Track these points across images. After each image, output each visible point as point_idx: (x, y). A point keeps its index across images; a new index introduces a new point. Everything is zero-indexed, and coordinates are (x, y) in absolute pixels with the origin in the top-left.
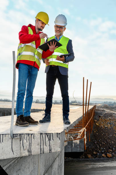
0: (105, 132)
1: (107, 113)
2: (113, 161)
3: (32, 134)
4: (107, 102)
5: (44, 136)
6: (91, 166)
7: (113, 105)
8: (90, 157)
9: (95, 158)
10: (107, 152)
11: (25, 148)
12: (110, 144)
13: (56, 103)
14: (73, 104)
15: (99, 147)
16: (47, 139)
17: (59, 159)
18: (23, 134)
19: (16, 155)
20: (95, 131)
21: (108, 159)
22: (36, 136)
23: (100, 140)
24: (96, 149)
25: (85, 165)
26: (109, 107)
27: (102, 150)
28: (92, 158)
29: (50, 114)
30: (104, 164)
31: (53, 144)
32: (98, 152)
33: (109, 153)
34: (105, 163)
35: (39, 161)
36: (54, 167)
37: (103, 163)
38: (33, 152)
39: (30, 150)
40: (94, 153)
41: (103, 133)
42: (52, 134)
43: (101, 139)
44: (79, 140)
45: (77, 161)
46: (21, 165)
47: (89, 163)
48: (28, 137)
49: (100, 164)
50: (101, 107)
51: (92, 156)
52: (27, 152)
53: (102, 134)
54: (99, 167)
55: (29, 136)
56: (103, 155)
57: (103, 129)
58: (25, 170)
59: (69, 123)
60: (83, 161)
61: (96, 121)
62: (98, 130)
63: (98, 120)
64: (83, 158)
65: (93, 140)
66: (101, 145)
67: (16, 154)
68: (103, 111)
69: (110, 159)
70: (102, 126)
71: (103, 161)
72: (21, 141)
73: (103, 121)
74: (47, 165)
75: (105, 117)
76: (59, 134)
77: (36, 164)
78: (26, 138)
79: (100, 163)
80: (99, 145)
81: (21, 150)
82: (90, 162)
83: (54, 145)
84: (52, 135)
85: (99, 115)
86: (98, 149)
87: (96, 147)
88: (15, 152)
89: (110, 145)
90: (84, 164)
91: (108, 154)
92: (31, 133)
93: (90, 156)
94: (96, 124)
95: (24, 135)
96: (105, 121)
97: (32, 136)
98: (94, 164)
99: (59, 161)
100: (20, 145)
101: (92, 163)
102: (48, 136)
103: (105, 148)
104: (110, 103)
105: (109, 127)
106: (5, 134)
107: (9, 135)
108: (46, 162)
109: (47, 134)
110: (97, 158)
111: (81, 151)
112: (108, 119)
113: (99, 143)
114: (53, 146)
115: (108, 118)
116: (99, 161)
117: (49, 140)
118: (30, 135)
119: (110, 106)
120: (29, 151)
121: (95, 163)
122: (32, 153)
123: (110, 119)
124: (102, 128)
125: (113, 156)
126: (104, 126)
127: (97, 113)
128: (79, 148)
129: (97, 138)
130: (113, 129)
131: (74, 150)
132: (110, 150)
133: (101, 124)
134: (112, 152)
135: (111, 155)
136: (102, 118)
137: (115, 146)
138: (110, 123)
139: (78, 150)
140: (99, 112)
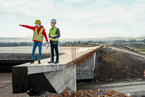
0: (109, 65)
1: (111, 50)
2: (113, 83)
4: (118, 40)
6: (98, 86)
7: (122, 43)
10: (110, 78)
11: (55, 68)
17: (73, 79)
20: (102, 65)
21: (110, 82)
23: (106, 70)
27: (106, 77)
32: (104, 78)
35: (61, 79)
36: (69, 83)
37: (106, 85)
40: (101, 79)
42: (62, 65)
45: (88, 84)
47: (96, 85)
49: (104, 85)
51: (99, 81)
53: (107, 66)
55: (56, 65)
56: (107, 80)
60: (92, 84)
61: (103, 57)
62: (104, 64)
63: (105, 56)
64: (93, 82)
65: (100, 70)
66: (106, 73)
67: (53, 70)
70: (107, 60)
71: (106, 83)
73: (109, 57)
75: (110, 54)
77: (59, 80)
80: (105, 74)
82: (97, 84)
83: (63, 68)
87: (103, 75)
89: (112, 73)
90: (93, 86)
91: (110, 79)
93: (97, 81)
94: (103, 59)
95: (54, 65)
99: (73, 81)
101: (98, 85)
103: (108, 76)
107: (51, 65)
111: (92, 78)
112: (112, 55)
113: (104, 72)
115: (112, 54)
116: (103, 83)
121: (100, 85)
122: (57, 70)
124: (107, 62)
125: (113, 80)
126: (109, 60)
127: (104, 52)
128: (90, 76)
129: (104, 69)
130: (115, 62)
131: (87, 78)
132: (112, 76)
133: (107, 59)
134: (113, 78)
135: (112, 79)
136: (107, 55)
137: (115, 74)
138: (113, 58)
139: (90, 78)
140: (106, 50)
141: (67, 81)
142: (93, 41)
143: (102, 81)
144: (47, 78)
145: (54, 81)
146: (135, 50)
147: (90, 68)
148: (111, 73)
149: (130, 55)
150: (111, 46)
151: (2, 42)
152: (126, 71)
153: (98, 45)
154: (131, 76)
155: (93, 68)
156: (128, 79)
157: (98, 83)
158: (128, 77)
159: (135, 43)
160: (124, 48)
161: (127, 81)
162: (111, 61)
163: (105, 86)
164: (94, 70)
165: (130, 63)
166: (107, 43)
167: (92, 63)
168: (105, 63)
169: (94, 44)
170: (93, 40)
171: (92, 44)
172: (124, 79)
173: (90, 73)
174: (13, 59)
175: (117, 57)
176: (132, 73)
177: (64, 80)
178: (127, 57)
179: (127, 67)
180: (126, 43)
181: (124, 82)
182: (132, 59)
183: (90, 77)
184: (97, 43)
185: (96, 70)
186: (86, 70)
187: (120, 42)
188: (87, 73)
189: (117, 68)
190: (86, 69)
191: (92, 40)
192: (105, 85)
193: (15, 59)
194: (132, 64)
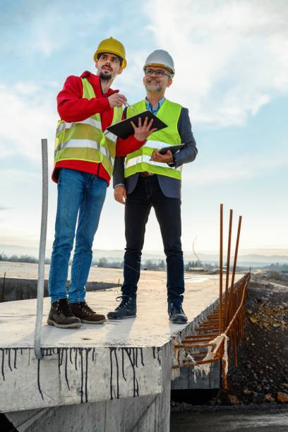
0: (272, 340)
1: (277, 291)
3: (90, 349)
4: (277, 264)
5: (119, 354)
6: (238, 423)
8: (234, 401)
9: (248, 404)
10: (277, 390)
11: (71, 383)
12: (284, 369)
13: (150, 267)
14: (192, 269)
15: (257, 378)
16: (127, 363)
17: (157, 407)
18: (66, 349)
19: (49, 401)
20: (248, 339)
21: (280, 408)
22: (100, 353)
24: (251, 383)
25: (222, 421)
26: (284, 277)
27: (265, 384)
28: (240, 404)
29: (134, 296)
30: (269, 420)
31: (142, 376)
32: (255, 390)
33: (282, 391)
34: (273, 417)
35: (108, 413)
36: (144, 427)
38: (92, 395)
39: (84, 390)
40: (246, 391)
41: (269, 343)
42: (141, 348)
43: (262, 358)
44: (209, 365)
45: (202, 412)
47: (232, 417)
48: (79, 357)
49: (260, 420)
50: (264, 277)
51: (239, 398)
52: (75, 394)
53: (266, 346)
54: (257, 428)
55: (81, 353)
56: (268, 397)
57: (267, 333)
59: (184, 320)
60: (217, 411)
61: (250, 312)
62: (255, 336)
63: (256, 310)
64: (216, 404)
65: (242, 359)
66: (262, 372)
67: (49, 399)
68: (268, 286)
70: (266, 325)
71: (268, 411)
72: (62, 367)
73: (269, 311)
74: (128, 422)
75: (273, 302)
76: (159, 349)
77: (99, 420)
78: (73, 360)
80: (258, 373)
81: (60, 389)
82: (234, 415)
83: (144, 377)
84: (139, 350)
85: (259, 298)
86: (256, 382)
87: (251, 378)
88: (48, 393)
90: (220, 419)
91: (279, 393)
92: (87, 346)
93: (234, 399)
94: (251, 319)
95: (69, 351)
96: (274, 311)
97: (90, 353)
98: (244, 420)
99: (157, 414)
100: (59, 377)
101: (240, 417)
102: (129, 355)
103: (272, 381)
104: (285, 266)
105: (283, 326)
106: (22, 348)
107: (32, 351)
108: (126, 415)
109: (126, 349)
110: (252, 404)
111: (212, 387)
112: (281, 307)
113: (257, 366)
114: (143, 379)
115: (280, 304)
116: (256, 412)
117: (134, 364)
118: (84, 352)
119: (287, 274)
120: (82, 392)
121: (247, 418)
122: (89, 398)
123: (285, 308)
124: (266, 331)
126: (271, 325)
127: (253, 293)
128: (208, 379)
129: (254, 355)
132: (285, 384)
133: (265, 320)
135: (287, 397)
136: (265, 305)
138: (285, 318)
139: (206, 385)
140: (258, 289)
143: (252, 402)
148: (282, 372)
157: (237, 407)
162: (275, 328)
163: (266, 424)
168: (258, 333)
170: (204, 261)
183: (204, 382)
187: (284, 269)
191: (200, 260)
192: (264, 417)
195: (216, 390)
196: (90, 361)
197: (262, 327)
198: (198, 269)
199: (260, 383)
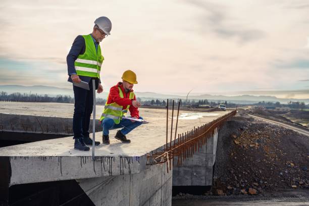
0: (249, 155)
1: (254, 123)
2: (258, 200)
4: (264, 102)
5: (124, 159)
7: (274, 108)
8: (221, 194)
9: (230, 195)
10: (250, 187)
11: (106, 169)
12: (255, 174)
15: (237, 179)
16: (127, 162)
17: (163, 192)
18: (104, 157)
20: (232, 154)
21: (250, 198)
22: (116, 159)
23: (240, 168)
24: (232, 182)
26: (266, 112)
27: (242, 183)
28: (224, 195)
30: (242, 205)
32: (235, 187)
33: (253, 188)
34: (244, 203)
36: (154, 202)
37: (241, 203)
38: (114, 173)
40: (229, 187)
41: (246, 157)
45: (199, 200)
46: (107, 193)
47: (218, 202)
49: (236, 205)
51: (224, 192)
52: (107, 173)
53: (244, 159)
56: (243, 191)
57: (245, 151)
58: (112, 199)
60: (209, 199)
61: (235, 137)
62: (237, 152)
63: (239, 136)
64: (210, 195)
65: (227, 167)
66: (240, 176)
67: (98, 174)
68: (249, 119)
69: (253, 197)
70: (245, 145)
71: (242, 200)
73: (248, 136)
74: (143, 197)
75: (251, 130)
76: (139, 157)
78: (106, 161)
79: (236, 203)
80: (238, 176)
81: (102, 171)
82: (220, 201)
84: (131, 158)
85: (241, 128)
86: (236, 182)
87: (233, 179)
88: (97, 172)
89: (256, 176)
90: (210, 204)
91: (250, 189)
92: (112, 156)
93: (220, 192)
94: (235, 141)
96: (251, 136)
99: (163, 196)
100: (102, 167)
101: (223, 203)
102: (127, 159)
103: (246, 181)
104: (269, 103)
105: (257, 146)
106: (88, 157)
107: (91, 158)
110: (232, 195)
111: (207, 185)
112: (256, 133)
113: (237, 172)
114: (132, 168)
115: (256, 131)
116: (234, 200)
117: (129, 163)
118: (110, 158)
119: (270, 109)
120: (110, 172)
121: (228, 203)
123: (259, 134)
124: (245, 149)
125: (259, 192)
126: (248, 145)
127: (238, 124)
128: (204, 179)
129: (236, 165)
130: (262, 150)
131: (196, 183)
132: (255, 183)
133: (243, 141)
134: (258, 187)
135: (255, 191)
136: (245, 132)
137: (263, 178)
138: (258, 141)
139: (203, 183)
140: (242, 121)
141: (148, 198)
142: (209, 101)
143: (231, 193)
144: (87, 193)
145: (110, 199)
146: (304, 125)
147: (205, 160)
148: (254, 176)
149: (299, 135)
150: (250, 113)
151: (18, 93)
152: (289, 173)
153: (223, 110)
154: (301, 184)
155: (212, 161)
156: (295, 193)
157: (222, 197)
158: (293, 186)
159: (302, 111)
160: (280, 120)
161: (293, 196)
162: (252, 147)
164: (214, 166)
165: (298, 153)
166: (240, 108)
167: (209, 148)
168: (239, 150)
169: (212, 107)
170: (210, 99)
171: (207, 107)
172: (284, 193)
173: (203, 171)
174: (13, 129)
175: (269, 138)
176: (303, 179)
177: (140, 194)
178: (290, 140)
179: (292, 164)
180: (281, 109)
181: (285, 199)
182: (303, 145)
183: (202, 181)
184: (221, 106)
185: (217, 166)
186: (196, 166)
187: (268, 106)
188: (196, 172)
189: (267, 164)
190: (195, 164)
191: (207, 99)
192: (238, 203)
193: (19, 129)
194: (303, 156)
195: (209, 187)
196: (113, 161)
197: (242, 147)
198: (205, 106)
199: (238, 182)
